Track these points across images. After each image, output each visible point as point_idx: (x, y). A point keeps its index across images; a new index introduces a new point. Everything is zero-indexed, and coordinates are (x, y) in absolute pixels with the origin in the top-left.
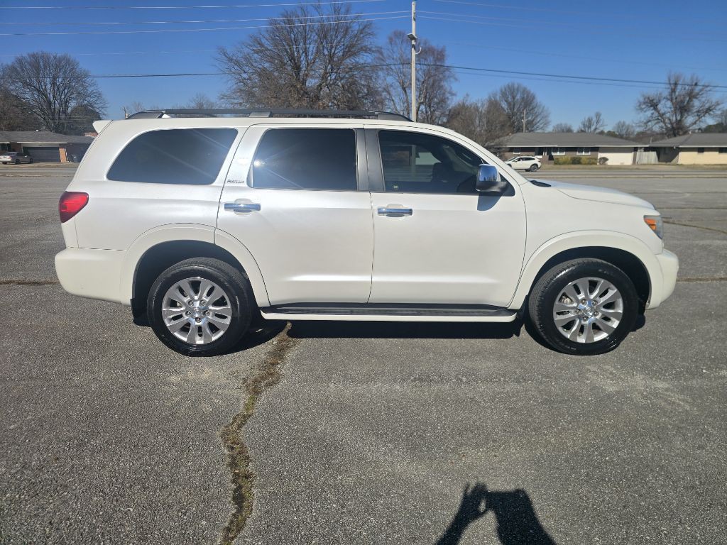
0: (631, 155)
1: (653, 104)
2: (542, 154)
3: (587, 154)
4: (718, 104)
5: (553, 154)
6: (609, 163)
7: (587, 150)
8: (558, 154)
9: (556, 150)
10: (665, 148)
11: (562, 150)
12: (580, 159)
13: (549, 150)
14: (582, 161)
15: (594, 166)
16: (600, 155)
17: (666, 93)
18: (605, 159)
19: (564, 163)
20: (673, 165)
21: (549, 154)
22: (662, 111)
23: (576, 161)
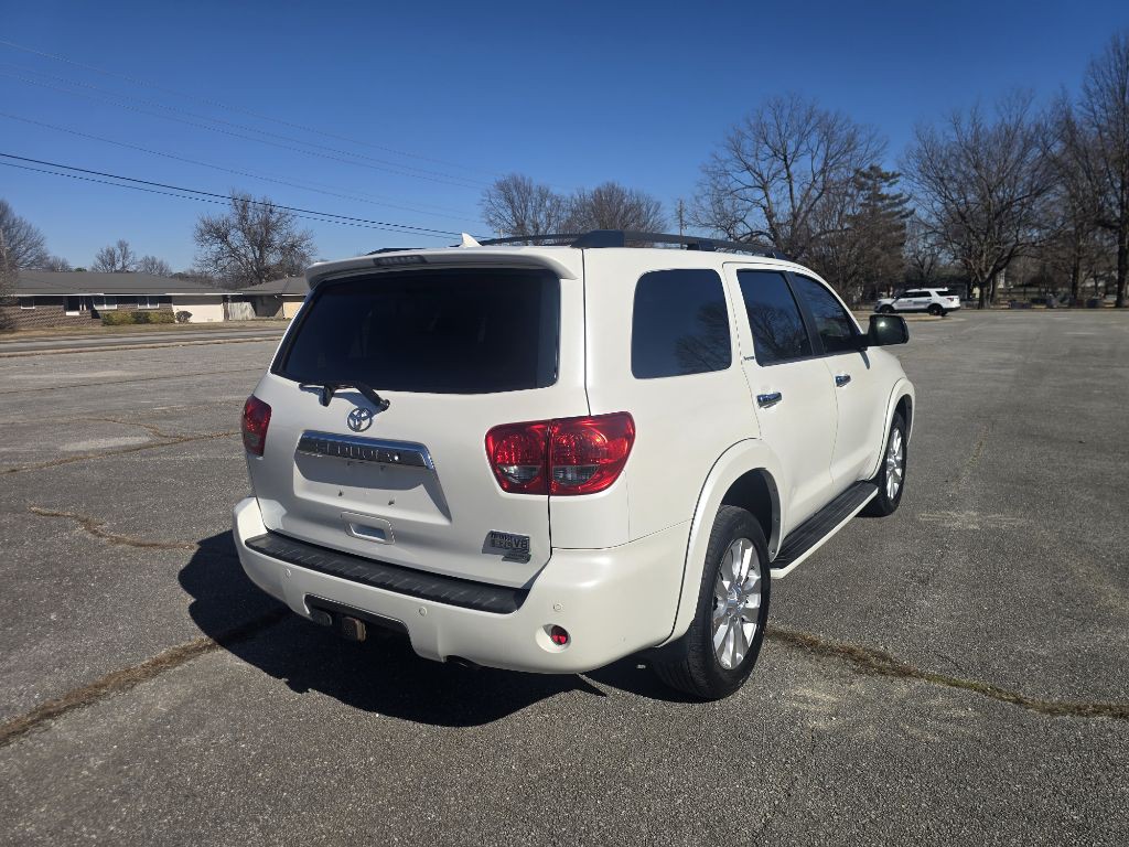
0: (220, 308)
1: (219, 233)
2: (78, 309)
3: (154, 307)
4: (303, 240)
5: (97, 308)
6: (192, 320)
7: (154, 300)
8: (105, 307)
9: (100, 300)
10: (261, 297)
11: (110, 301)
12: (147, 315)
13: (90, 301)
14: (151, 318)
15: (172, 326)
16: (176, 309)
17: (235, 220)
18: (188, 315)
19: (122, 322)
20: (278, 319)
21: (90, 307)
22: (234, 246)
23: (142, 319)
